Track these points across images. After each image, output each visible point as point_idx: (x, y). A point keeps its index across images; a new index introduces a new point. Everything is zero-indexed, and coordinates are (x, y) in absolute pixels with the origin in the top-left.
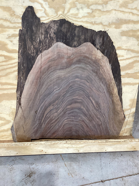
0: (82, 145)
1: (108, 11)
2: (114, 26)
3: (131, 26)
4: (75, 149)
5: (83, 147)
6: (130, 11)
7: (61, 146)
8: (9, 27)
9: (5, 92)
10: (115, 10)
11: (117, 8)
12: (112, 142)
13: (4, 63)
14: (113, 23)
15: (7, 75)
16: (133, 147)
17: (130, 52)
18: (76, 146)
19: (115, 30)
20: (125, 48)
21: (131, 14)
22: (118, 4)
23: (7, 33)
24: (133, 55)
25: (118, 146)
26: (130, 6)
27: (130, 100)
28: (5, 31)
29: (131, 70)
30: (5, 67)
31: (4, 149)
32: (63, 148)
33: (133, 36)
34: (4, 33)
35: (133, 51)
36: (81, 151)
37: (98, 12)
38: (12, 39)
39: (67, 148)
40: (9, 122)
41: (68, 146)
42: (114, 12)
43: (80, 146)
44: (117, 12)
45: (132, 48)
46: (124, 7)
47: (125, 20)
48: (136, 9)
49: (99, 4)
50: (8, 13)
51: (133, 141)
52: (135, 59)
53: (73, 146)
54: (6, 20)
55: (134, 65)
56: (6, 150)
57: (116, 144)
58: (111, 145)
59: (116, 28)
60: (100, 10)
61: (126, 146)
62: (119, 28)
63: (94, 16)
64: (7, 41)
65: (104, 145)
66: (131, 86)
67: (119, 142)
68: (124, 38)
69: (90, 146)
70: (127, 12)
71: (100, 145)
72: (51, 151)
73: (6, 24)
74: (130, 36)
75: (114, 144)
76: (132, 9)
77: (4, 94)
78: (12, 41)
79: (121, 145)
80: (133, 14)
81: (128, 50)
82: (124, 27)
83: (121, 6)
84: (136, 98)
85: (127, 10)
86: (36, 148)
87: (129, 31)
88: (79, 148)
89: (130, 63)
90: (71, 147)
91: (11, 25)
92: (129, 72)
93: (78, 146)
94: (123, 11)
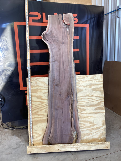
0: (79, 146)
1: (86, 81)
2: (89, 87)
3: (96, 86)
4: (75, 148)
5: (80, 147)
6: (95, 80)
7: (68, 146)
8: (43, 90)
9: (40, 119)
10: (88, 80)
11: (89, 79)
12: (95, 144)
13: (40, 105)
14: (88, 86)
15: (41, 110)
16: (106, 146)
17: (98, 97)
18: (76, 147)
19: (90, 88)
20: (95, 96)
21: (95, 82)
22: (89, 78)
23: (43, 92)
24: (100, 98)
25: (98, 146)
26: (94, 78)
27: (102, 121)
28: (42, 91)
29: (100, 106)
30: (41, 107)
31: (39, 149)
32: (69, 148)
33: (98, 90)
34: (41, 92)
35: (99, 97)
36: (79, 150)
37: (81, 81)
38: (45, 94)
39: (71, 148)
40: (40, 135)
41: (71, 147)
42: (88, 81)
43: (78, 146)
44: (89, 81)
45: (99, 96)
46: (92, 79)
47: (93, 84)
48: (97, 79)
49: (81, 79)
50: (44, 84)
51: (106, 143)
52: (101, 100)
53: (74, 146)
54: (42, 87)
55: (101, 103)
56: (40, 149)
57: (97, 145)
58: (94, 146)
59: (90, 87)
60: (82, 81)
61: (102, 146)
62: (91, 87)
63: (80, 83)
64: (42, 95)
65: (90, 145)
66: (101, 114)
67: (98, 144)
68: (94, 91)
69: (83, 147)
70: (94, 81)
71: (88, 145)
72: (63, 150)
73: (42, 88)
74: (97, 90)
75: (96, 145)
76: (96, 79)
77: (39, 120)
78: (44, 95)
79: (100, 146)
80: (96, 81)
81: (97, 96)
82: (93, 87)
83: (91, 79)
84: (105, 120)
85: (93, 80)
86: (55, 148)
87: (96, 88)
88: (78, 148)
89: (99, 102)
90: (73, 147)
91: (44, 89)
92: (99, 106)
93: (77, 147)
94: (92, 81)
